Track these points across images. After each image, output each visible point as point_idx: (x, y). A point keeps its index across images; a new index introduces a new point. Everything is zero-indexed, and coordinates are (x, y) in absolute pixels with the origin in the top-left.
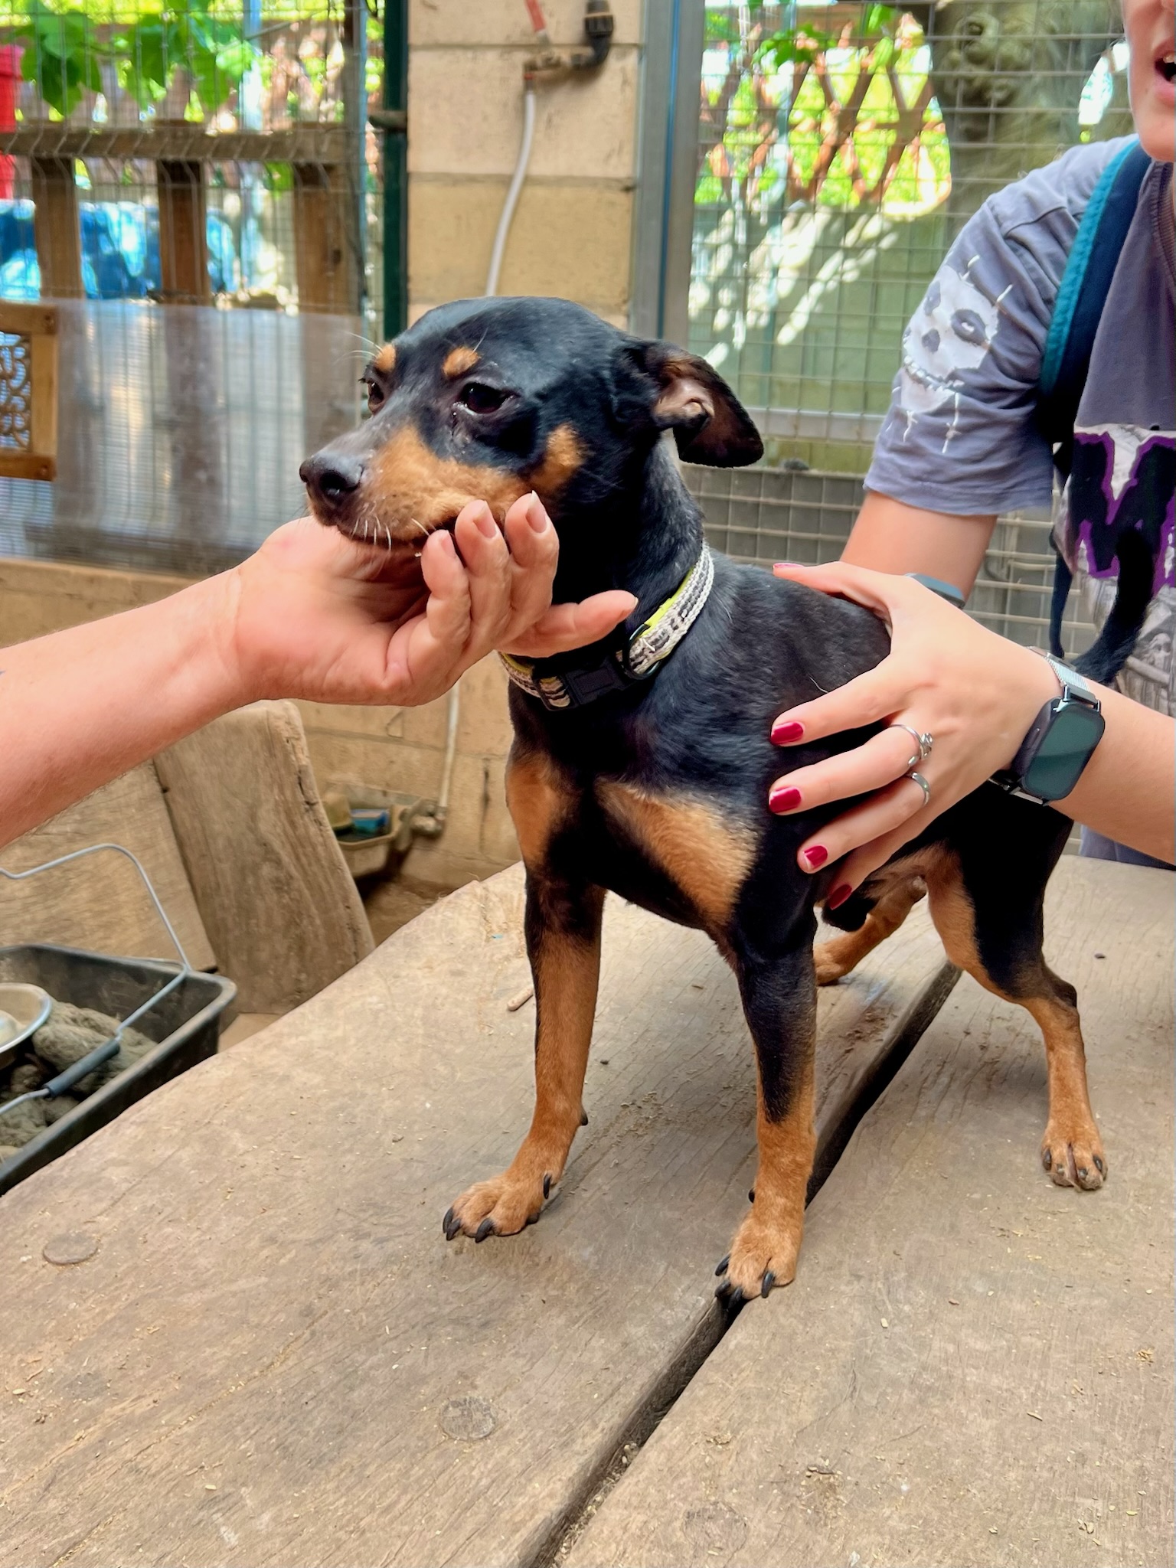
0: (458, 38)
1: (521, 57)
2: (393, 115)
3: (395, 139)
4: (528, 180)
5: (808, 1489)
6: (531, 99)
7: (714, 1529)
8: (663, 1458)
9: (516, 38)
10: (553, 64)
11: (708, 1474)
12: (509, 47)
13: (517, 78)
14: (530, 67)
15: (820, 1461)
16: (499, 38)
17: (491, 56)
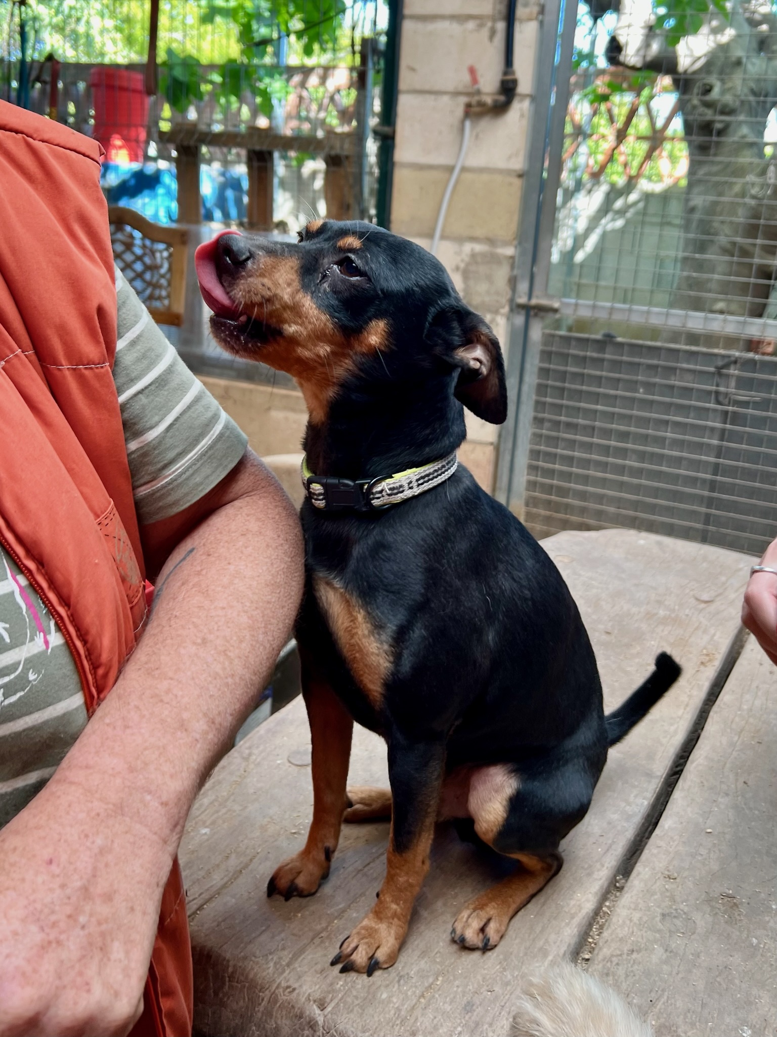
0: (427, 87)
1: (463, 100)
2: (386, 129)
3: (387, 143)
4: (464, 169)
5: (723, 904)
6: (468, 124)
7: (678, 922)
8: (642, 885)
9: (461, 88)
10: (481, 104)
11: (668, 894)
12: (456, 94)
13: (460, 111)
14: (468, 106)
15: (727, 891)
16: (450, 87)
17: (446, 99)
